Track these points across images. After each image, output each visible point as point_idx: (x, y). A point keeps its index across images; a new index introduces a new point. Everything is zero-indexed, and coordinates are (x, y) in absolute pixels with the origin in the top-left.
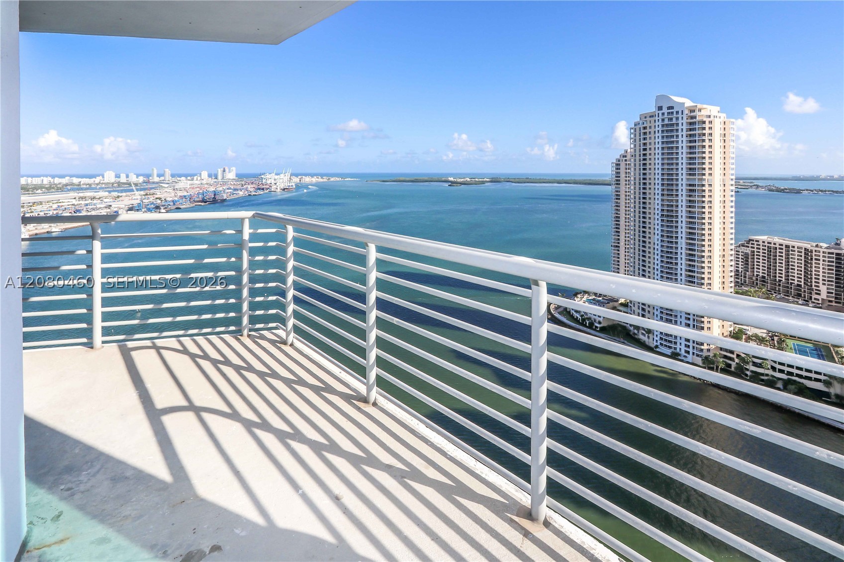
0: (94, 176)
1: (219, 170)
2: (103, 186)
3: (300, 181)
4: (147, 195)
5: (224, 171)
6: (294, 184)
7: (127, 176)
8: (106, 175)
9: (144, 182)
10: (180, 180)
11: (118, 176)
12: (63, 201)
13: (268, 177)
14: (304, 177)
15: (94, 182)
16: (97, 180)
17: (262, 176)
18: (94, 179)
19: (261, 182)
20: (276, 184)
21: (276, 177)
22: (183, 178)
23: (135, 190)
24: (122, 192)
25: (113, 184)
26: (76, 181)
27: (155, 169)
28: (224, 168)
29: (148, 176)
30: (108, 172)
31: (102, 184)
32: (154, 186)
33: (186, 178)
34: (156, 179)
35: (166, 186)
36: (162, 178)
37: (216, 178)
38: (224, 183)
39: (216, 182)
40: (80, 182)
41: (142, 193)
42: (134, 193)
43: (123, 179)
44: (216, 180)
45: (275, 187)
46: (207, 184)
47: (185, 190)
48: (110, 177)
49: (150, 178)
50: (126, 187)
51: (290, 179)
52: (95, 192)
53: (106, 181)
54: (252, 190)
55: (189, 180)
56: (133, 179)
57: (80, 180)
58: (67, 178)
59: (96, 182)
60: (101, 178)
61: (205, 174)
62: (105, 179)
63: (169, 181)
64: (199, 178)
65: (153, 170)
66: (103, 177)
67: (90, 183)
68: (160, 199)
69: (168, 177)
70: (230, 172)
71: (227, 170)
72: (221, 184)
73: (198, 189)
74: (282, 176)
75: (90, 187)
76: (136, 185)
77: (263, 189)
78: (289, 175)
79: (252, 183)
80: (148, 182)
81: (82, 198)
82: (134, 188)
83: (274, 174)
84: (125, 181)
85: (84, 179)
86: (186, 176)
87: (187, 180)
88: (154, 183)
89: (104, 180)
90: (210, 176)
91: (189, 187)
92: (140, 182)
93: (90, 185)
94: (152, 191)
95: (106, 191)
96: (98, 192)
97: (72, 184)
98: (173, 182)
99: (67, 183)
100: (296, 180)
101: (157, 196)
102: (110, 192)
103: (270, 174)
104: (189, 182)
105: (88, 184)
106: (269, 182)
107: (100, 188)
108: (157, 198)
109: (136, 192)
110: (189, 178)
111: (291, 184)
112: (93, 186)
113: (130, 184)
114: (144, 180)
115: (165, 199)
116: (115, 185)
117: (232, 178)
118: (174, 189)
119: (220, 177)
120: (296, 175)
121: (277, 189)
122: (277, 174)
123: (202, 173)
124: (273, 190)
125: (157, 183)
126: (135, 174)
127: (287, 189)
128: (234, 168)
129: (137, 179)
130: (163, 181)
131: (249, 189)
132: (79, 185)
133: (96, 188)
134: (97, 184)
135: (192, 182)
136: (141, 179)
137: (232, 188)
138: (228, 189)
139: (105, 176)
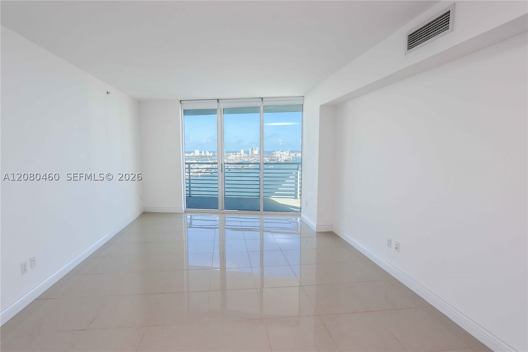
1: (250, 149)
2: (194, 157)
3: (295, 156)
5: (252, 149)
6: (291, 158)
7: (205, 153)
9: (213, 155)
10: (230, 155)
11: (201, 152)
13: (276, 153)
14: (297, 153)
15: (190, 155)
16: (192, 154)
17: (273, 153)
18: (190, 154)
19: (272, 156)
20: (281, 157)
21: (281, 153)
22: (231, 154)
23: (209, 160)
24: (203, 161)
25: (199, 156)
28: (252, 148)
30: (196, 150)
31: (194, 156)
33: (233, 153)
37: (248, 154)
38: (253, 157)
39: (249, 156)
43: (203, 154)
44: (248, 155)
45: (281, 159)
46: (244, 157)
47: (232, 160)
48: (197, 153)
51: (290, 154)
52: (191, 161)
53: (196, 155)
54: (267, 160)
55: (234, 155)
56: (208, 154)
59: (191, 156)
60: (193, 153)
61: (242, 152)
64: (239, 154)
66: (194, 153)
67: (188, 156)
70: (255, 150)
71: (254, 149)
72: (251, 157)
73: (239, 160)
74: (285, 152)
76: (209, 157)
77: (274, 160)
78: (289, 152)
79: (268, 157)
82: (209, 159)
83: (280, 152)
84: (204, 155)
86: (233, 152)
87: (233, 154)
89: (194, 155)
90: (245, 152)
91: (234, 158)
93: (189, 157)
95: (195, 160)
96: (193, 161)
98: (226, 155)
100: (293, 155)
102: (197, 161)
103: (278, 151)
104: (235, 156)
105: (188, 157)
106: (277, 156)
107: (194, 159)
110: (234, 154)
111: (290, 158)
113: (206, 157)
116: (200, 157)
117: (256, 154)
118: (227, 160)
119: (250, 153)
120: (293, 152)
121: (282, 160)
122: (282, 151)
123: (241, 151)
124: (279, 161)
127: (287, 160)
128: (257, 148)
129: (210, 154)
131: (266, 160)
133: (191, 159)
134: (192, 157)
135: (236, 156)
136: (211, 154)
137: (257, 159)
138: (255, 160)
139: (195, 152)
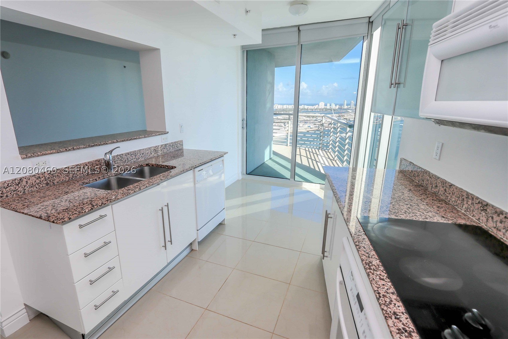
0: (315, 105)
4: (339, 116)
8: (320, 104)
12: (300, 117)
26: (306, 107)
27: (346, 101)
29: (341, 105)
32: (344, 111)
34: (346, 107)
35: (350, 111)
36: (349, 106)
40: (308, 108)
41: (337, 115)
42: (333, 115)
49: (343, 106)
50: (330, 111)
57: (308, 107)
58: (303, 106)
62: (320, 107)
63: (353, 108)
65: (344, 101)
68: (346, 119)
69: (353, 106)
75: (312, 111)
80: (341, 109)
81: (308, 116)
85: (310, 106)
88: (344, 109)
92: (337, 109)
94: (343, 114)
97: (304, 109)
99: (302, 108)
101: (345, 117)
108: (344, 119)
109: (334, 115)
112: (314, 110)
114: (339, 107)
115: (349, 119)
125: (346, 109)
126: (334, 104)
130: (350, 108)
132: (307, 109)
